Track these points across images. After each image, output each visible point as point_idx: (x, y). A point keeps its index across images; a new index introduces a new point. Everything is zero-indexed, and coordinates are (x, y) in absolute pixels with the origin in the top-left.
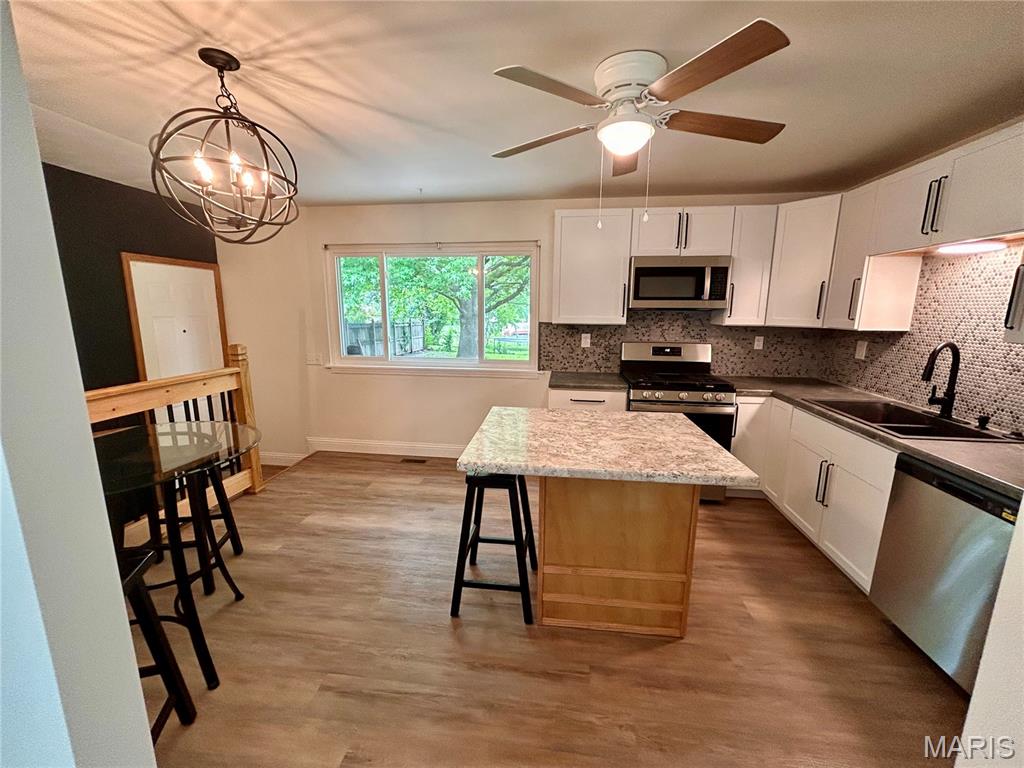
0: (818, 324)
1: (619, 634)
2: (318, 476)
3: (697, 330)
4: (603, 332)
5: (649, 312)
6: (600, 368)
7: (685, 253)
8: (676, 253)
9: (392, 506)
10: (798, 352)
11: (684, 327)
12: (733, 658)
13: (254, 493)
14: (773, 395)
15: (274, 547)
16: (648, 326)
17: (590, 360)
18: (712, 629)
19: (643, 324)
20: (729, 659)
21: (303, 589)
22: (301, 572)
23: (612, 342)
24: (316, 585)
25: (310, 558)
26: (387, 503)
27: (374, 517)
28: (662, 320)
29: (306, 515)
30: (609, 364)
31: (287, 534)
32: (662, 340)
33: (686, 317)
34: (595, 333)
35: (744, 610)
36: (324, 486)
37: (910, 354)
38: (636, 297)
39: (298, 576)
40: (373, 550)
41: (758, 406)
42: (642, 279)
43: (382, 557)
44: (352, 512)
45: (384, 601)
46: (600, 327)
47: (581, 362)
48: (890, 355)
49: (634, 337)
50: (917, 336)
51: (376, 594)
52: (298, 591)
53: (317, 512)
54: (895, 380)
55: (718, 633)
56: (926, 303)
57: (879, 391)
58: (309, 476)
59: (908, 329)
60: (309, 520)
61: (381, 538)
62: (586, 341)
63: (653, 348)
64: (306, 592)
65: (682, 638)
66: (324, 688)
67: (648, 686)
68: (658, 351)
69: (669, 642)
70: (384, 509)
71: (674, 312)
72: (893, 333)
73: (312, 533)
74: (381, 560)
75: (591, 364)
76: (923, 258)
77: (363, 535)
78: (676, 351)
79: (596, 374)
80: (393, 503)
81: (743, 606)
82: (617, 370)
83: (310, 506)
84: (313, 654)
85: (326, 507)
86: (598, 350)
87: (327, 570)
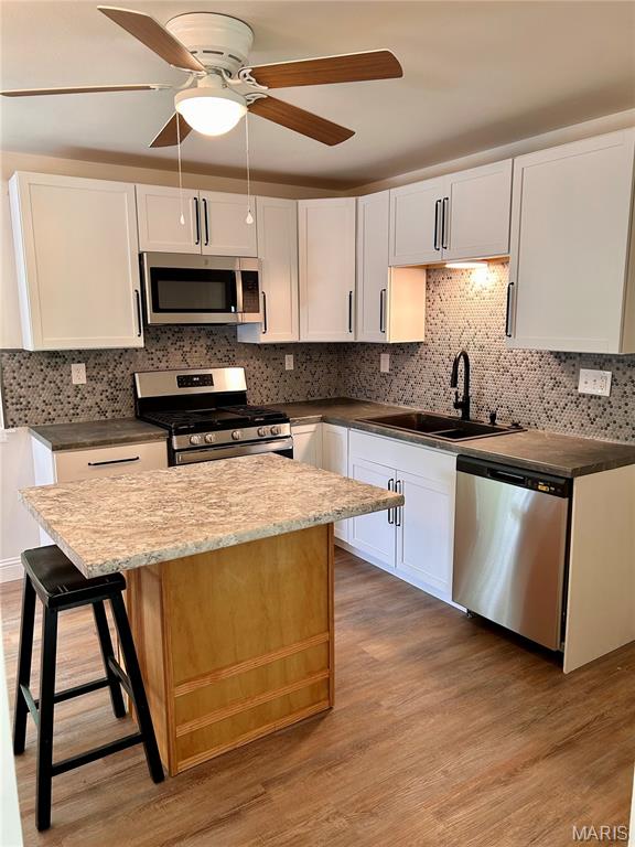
0: (350, 338)
1: (271, 736)
3: (224, 350)
4: (103, 359)
5: (166, 329)
6: (104, 413)
7: (207, 251)
8: (196, 250)
10: (326, 371)
11: (209, 348)
12: (382, 703)
14: (324, 420)
16: (164, 349)
17: (89, 402)
18: (351, 687)
19: (159, 346)
20: (380, 705)
23: (118, 373)
28: (181, 339)
30: (117, 406)
32: (184, 366)
33: (209, 335)
34: (92, 362)
35: (365, 656)
37: (428, 364)
38: (156, 309)
41: (309, 435)
42: (160, 284)
46: (99, 353)
47: (76, 407)
48: (411, 366)
49: (147, 364)
50: (431, 345)
54: (419, 391)
55: (359, 688)
56: (434, 314)
57: (406, 403)
59: (422, 340)
62: (79, 375)
63: (178, 377)
65: (331, 708)
67: (329, 768)
68: (184, 381)
69: (323, 718)
71: (195, 328)
72: (411, 343)
75: (90, 408)
76: (427, 270)
78: (207, 380)
79: (100, 422)
81: (364, 652)
82: (129, 414)
86: (99, 387)
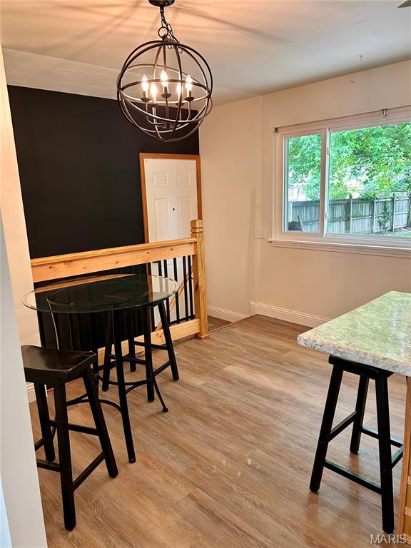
2: (250, 335)
9: (299, 375)
13: (201, 339)
15: (198, 382)
21: (205, 420)
22: (209, 407)
24: (215, 420)
25: (218, 399)
26: (296, 371)
27: (279, 381)
29: (229, 364)
31: (212, 375)
36: (252, 344)
39: (206, 409)
40: (268, 408)
43: (272, 416)
44: (265, 372)
45: (259, 452)
51: (255, 444)
52: (201, 419)
53: (238, 364)
58: (243, 334)
60: (229, 369)
61: (278, 400)
64: (206, 423)
66: (191, 496)
70: (291, 376)
73: (228, 379)
74: (271, 419)
77: (265, 393)
80: (300, 373)
83: (234, 358)
84: (194, 469)
85: (245, 361)
87: (228, 412)
